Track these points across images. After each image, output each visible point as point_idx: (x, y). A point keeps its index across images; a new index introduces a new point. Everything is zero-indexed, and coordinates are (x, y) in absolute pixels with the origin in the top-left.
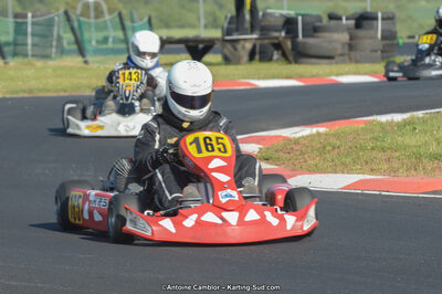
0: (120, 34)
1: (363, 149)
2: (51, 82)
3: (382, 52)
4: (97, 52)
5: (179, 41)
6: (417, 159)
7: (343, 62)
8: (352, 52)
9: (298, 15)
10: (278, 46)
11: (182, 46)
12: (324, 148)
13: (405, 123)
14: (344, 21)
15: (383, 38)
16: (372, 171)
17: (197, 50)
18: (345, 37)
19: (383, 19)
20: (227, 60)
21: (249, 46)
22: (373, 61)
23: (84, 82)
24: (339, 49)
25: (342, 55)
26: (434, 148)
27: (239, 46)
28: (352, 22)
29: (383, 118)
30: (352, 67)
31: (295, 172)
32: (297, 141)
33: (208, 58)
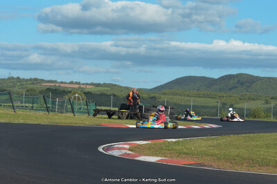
0: (86, 107)
1: (162, 149)
2: (63, 121)
4: (78, 112)
5: (105, 110)
6: (180, 154)
9: (143, 105)
10: (136, 114)
12: (150, 148)
13: (176, 142)
15: (170, 114)
16: (165, 157)
17: (110, 114)
19: (170, 108)
20: (119, 118)
21: (127, 114)
23: (74, 121)
26: (185, 151)
27: (124, 114)
29: (169, 140)
31: (140, 155)
32: (141, 145)
33: (114, 117)
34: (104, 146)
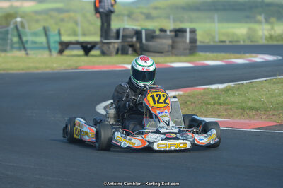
0: (43, 39)
1: (209, 104)
3: (190, 50)
4: (32, 49)
5: (78, 43)
7: (168, 55)
8: (173, 50)
9: (142, 29)
10: (132, 46)
11: (79, 46)
12: (186, 103)
13: (226, 90)
14: (168, 33)
15: (190, 42)
16: (219, 116)
17: (87, 48)
18: (169, 42)
19: (190, 32)
20: (103, 54)
21: (116, 46)
22: (185, 55)
23: (31, 65)
24: (166, 48)
25: (168, 51)
27: (111, 46)
28: (173, 34)
30: (173, 58)
33: (93, 52)
34: (105, 104)
